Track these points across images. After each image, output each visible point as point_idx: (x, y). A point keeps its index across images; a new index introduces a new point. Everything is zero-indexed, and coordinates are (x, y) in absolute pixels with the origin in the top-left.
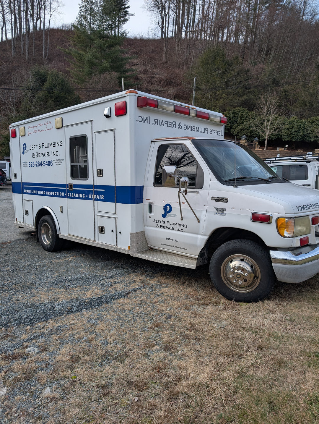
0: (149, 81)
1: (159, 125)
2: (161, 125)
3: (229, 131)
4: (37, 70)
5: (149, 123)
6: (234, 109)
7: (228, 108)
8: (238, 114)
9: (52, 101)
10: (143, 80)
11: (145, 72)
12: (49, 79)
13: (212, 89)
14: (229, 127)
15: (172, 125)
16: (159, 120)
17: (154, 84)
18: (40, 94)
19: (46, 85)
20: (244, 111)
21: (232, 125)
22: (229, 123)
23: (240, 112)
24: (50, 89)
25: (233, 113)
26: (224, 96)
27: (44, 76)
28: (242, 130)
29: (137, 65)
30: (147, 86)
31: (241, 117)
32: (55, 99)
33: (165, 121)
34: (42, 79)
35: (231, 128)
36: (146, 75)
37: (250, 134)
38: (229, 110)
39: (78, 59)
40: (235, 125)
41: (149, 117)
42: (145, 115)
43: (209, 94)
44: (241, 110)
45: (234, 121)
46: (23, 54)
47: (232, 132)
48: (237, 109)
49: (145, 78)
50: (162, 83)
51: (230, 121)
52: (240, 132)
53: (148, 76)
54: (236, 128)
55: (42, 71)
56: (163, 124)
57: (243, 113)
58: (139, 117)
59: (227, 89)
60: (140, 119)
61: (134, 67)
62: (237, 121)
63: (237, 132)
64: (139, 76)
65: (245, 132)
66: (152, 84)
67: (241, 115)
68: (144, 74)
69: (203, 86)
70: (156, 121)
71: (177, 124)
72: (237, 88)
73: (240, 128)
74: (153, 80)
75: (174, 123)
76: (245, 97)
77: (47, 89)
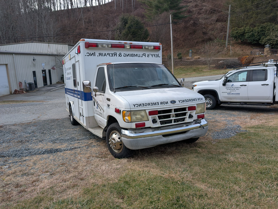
0: (199, 12)
1: (103, 56)
2: (104, 56)
3: (258, 42)
4: (122, 17)
5: (95, 56)
6: (263, 25)
7: (257, 25)
8: (265, 28)
9: (131, 35)
10: (194, 12)
11: (196, 6)
12: (129, 22)
13: (244, 12)
14: (258, 39)
15: (114, 55)
16: (103, 53)
17: (202, 14)
18: (124, 32)
19: (127, 25)
20: (271, 25)
21: (260, 37)
22: (257, 36)
23: (267, 26)
24: (129, 28)
25: (262, 28)
26: (254, 15)
27: (126, 20)
28: (269, 40)
29: (191, 2)
30: (196, 16)
31: (268, 30)
32: (132, 33)
33: (107, 54)
34: (125, 22)
35: (259, 39)
36: (196, 8)
37: (275, 43)
38: (259, 26)
39: (149, 6)
40: (263, 37)
41: (95, 53)
42: (91, 52)
43: (242, 16)
44: (268, 25)
45: (262, 34)
46: (121, 7)
47: (260, 43)
48: (264, 25)
49: (195, 10)
50: (207, 12)
51: (259, 34)
52: (267, 42)
53: (198, 8)
54: (263, 39)
55: (126, 17)
56: (106, 55)
57: (270, 27)
58: (87, 53)
59: (257, 10)
60: (88, 54)
61: (188, 4)
62: (265, 33)
63: (264, 42)
64: (191, 10)
65: (272, 42)
66: (200, 14)
67: (269, 28)
68: (195, 7)
69: (238, 10)
70: (100, 54)
71: (118, 54)
72: (266, 7)
73: (267, 38)
74: (201, 11)
75: (115, 54)
76: (272, 14)
77: (128, 28)
